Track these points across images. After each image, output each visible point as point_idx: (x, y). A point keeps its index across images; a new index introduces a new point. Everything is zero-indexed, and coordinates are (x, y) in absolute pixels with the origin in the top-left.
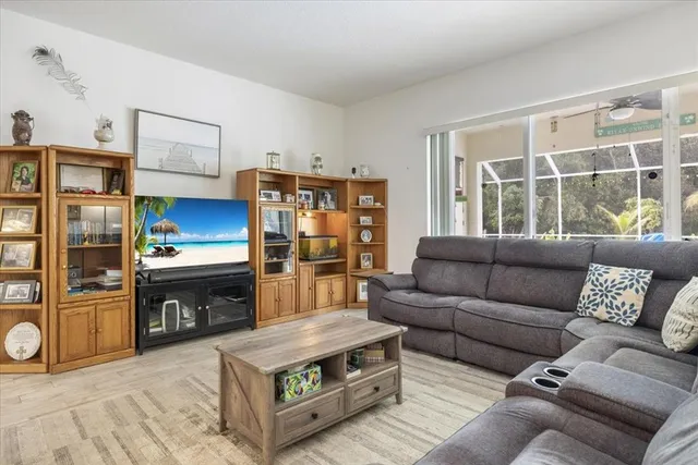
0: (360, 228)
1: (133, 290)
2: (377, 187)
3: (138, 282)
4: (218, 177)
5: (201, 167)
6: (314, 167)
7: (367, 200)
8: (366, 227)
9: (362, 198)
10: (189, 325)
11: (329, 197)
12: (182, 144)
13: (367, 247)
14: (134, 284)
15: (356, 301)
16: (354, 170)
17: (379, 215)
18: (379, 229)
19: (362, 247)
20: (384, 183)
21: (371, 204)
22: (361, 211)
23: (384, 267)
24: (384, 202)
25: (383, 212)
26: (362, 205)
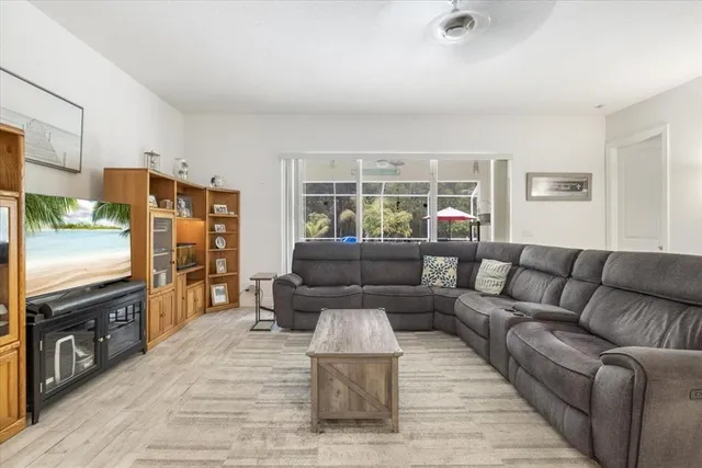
0: (214, 236)
1: (23, 332)
2: (232, 197)
3: (29, 320)
4: (79, 172)
5: (61, 157)
6: (181, 172)
7: (221, 209)
8: (220, 235)
9: (217, 206)
10: (86, 365)
11: (183, 204)
12: (39, 122)
13: (221, 254)
14: (24, 323)
15: (211, 305)
16: (213, 180)
17: (233, 223)
18: (233, 236)
19: (217, 253)
20: (237, 194)
21: (225, 213)
22: (216, 219)
23: (237, 270)
24: (237, 212)
25: (236, 220)
26: (217, 214)
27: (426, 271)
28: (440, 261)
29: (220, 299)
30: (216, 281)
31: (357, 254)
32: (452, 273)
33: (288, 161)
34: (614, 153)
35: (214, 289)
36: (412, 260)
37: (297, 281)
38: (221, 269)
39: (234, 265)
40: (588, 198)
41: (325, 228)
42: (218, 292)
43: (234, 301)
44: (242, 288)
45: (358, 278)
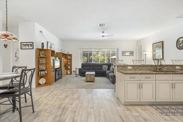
0: (68, 62)
2: (71, 55)
7: (69, 57)
16: (68, 53)
18: (71, 62)
19: (68, 65)
20: (72, 55)
21: (70, 58)
22: (68, 59)
23: (72, 68)
24: (72, 58)
25: (71, 59)
26: (68, 58)
27: (103, 68)
28: (105, 66)
29: (69, 73)
30: (68, 70)
31: (92, 65)
32: (107, 68)
33: (80, 49)
34: (137, 48)
35: (68, 71)
36: (101, 66)
37: (82, 69)
38: (69, 68)
39: (71, 67)
40: (133, 55)
41: (86, 60)
42: (68, 72)
43: (71, 73)
44: (72, 71)
45: (92, 69)
